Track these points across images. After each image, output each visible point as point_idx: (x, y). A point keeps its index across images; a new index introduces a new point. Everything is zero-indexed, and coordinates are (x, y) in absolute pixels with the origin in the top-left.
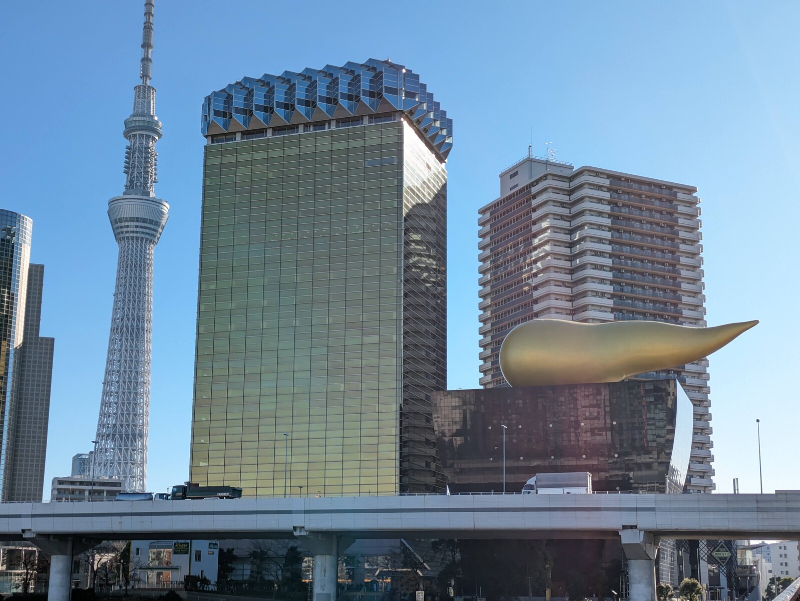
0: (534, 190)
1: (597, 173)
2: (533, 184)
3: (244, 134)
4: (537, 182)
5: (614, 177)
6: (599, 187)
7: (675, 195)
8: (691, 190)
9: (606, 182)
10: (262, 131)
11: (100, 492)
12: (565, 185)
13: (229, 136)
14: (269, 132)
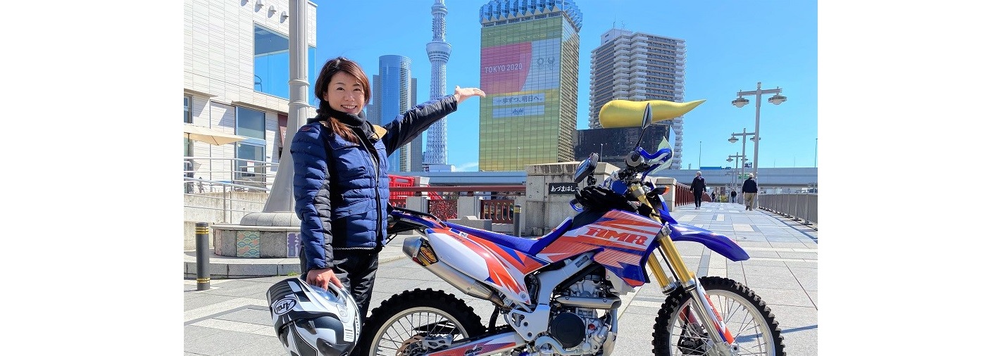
1: (642, 35)
2: (614, 40)
3: (497, 23)
4: (617, 39)
5: (650, 37)
6: (643, 41)
7: (676, 44)
8: (682, 42)
9: (646, 39)
10: (505, 22)
12: (628, 40)
13: (491, 24)
14: (507, 22)
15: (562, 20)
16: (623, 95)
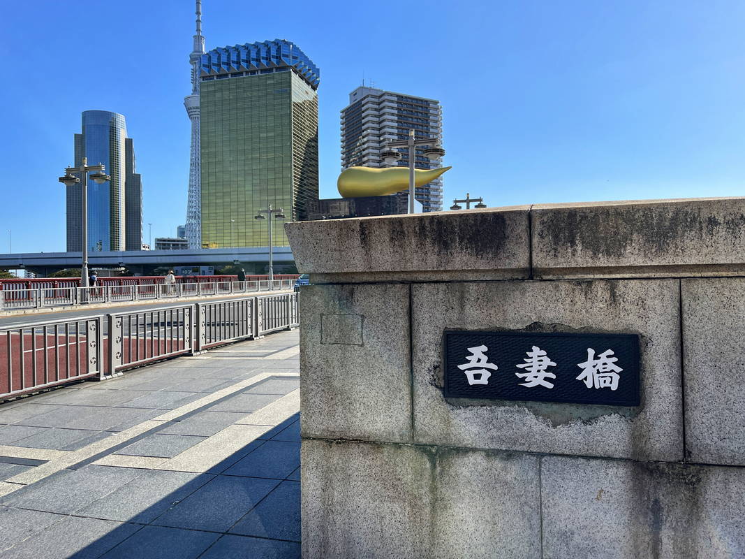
0: (363, 102)
1: (391, 95)
2: (363, 100)
3: (219, 76)
4: (365, 98)
5: (400, 97)
6: (392, 102)
7: (429, 105)
8: (436, 103)
9: (396, 99)
10: (226, 75)
11: (178, 245)
12: (377, 100)
13: (211, 78)
14: (230, 76)
15: (290, 76)
16: (374, 161)
